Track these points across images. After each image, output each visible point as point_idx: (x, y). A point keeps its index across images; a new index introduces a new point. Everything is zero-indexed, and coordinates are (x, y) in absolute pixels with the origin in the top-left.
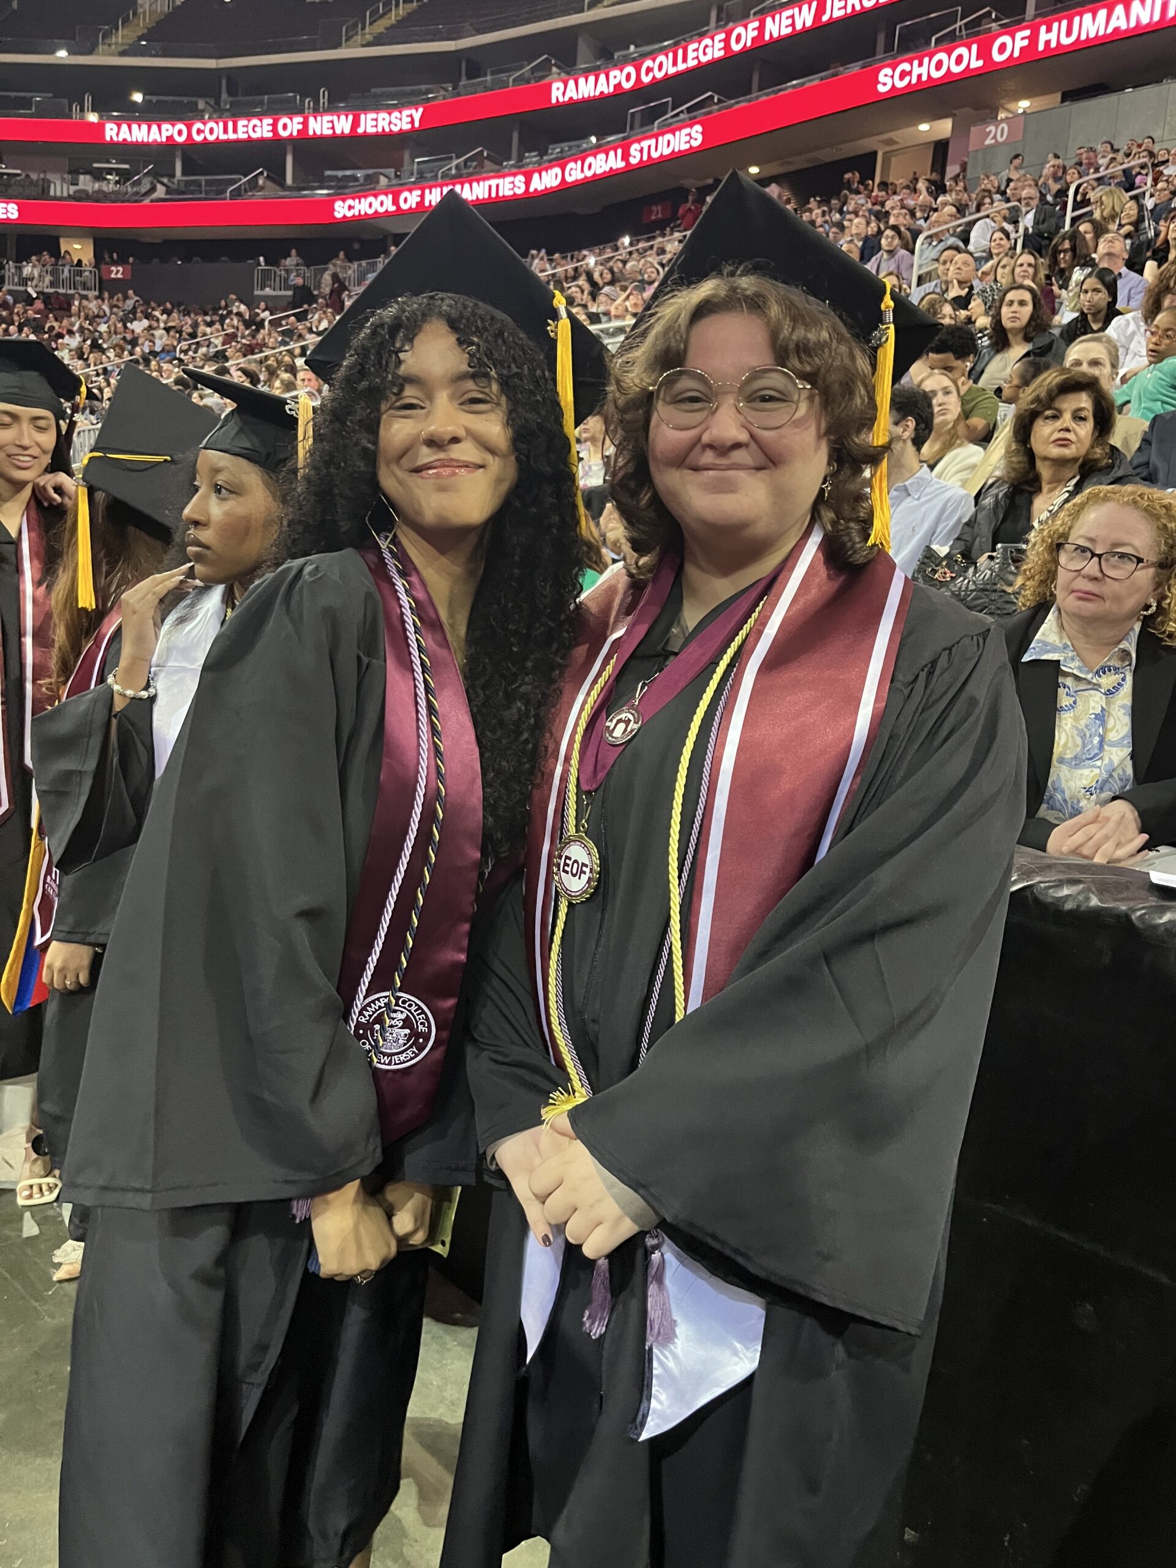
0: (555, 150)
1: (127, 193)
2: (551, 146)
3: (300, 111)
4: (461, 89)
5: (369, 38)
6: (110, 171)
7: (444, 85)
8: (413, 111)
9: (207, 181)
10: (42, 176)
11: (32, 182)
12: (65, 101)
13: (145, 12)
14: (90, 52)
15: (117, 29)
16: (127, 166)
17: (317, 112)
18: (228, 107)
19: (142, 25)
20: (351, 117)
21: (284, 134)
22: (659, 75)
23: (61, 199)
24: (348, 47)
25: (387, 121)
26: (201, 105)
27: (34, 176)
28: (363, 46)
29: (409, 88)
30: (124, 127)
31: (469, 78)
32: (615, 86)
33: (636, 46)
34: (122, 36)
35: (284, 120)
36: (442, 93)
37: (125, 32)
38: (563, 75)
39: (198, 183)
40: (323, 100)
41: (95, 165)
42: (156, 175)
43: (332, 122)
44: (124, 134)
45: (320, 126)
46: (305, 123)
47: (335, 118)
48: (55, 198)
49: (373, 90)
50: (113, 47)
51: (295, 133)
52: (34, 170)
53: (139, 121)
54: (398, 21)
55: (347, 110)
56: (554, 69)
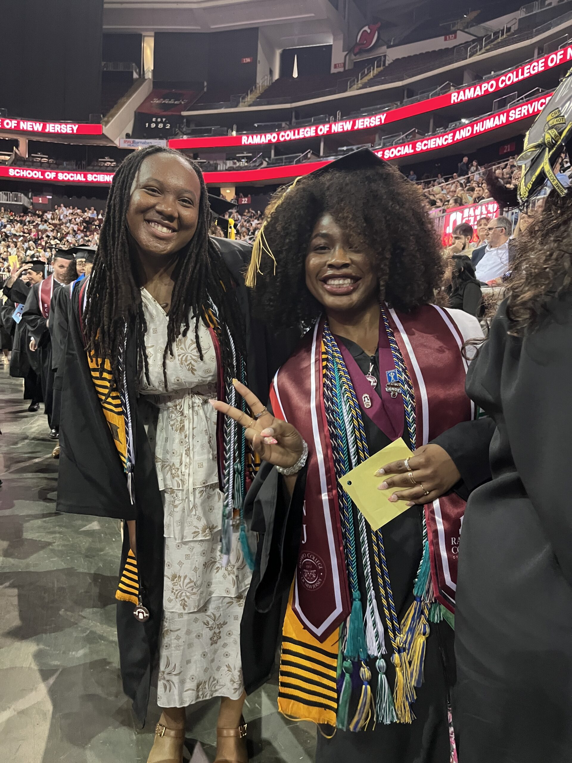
0: (452, 125)
1: (250, 166)
2: (450, 124)
3: (328, 122)
4: (404, 103)
5: (360, 85)
6: (243, 157)
7: (396, 103)
8: (381, 116)
9: (286, 158)
10: (215, 162)
11: (210, 165)
12: (226, 128)
13: (259, 87)
14: (236, 106)
15: (248, 95)
16: (251, 155)
17: (335, 121)
18: (295, 125)
19: (258, 92)
20: (351, 122)
21: (320, 133)
22: (508, 83)
23: (223, 171)
24: (350, 91)
25: (369, 122)
26: (284, 124)
27: (211, 162)
28: (357, 89)
29: (378, 106)
30: (250, 137)
31: (408, 97)
32: (485, 91)
33: (495, 72)
34: (250, 98)
35: (321, 127)
36: (395, 106)
37: (252, 96)
38: (457, 90)
39: (282, 159)
40: (339, 116)
41: (238, 155)
42: (263, 157)
43: (343, 125)
44: (250, 141)
45: (337, 128)
46: (330, 128)
47: (344, 123)
48: (220, 171)
49: (362, 109)
50: (246, 103)
51: (325, 132)
52: (211, 159)
53: (257, 134)
54: (374, 76)
55: (349, 119)
56: (452, 88)
